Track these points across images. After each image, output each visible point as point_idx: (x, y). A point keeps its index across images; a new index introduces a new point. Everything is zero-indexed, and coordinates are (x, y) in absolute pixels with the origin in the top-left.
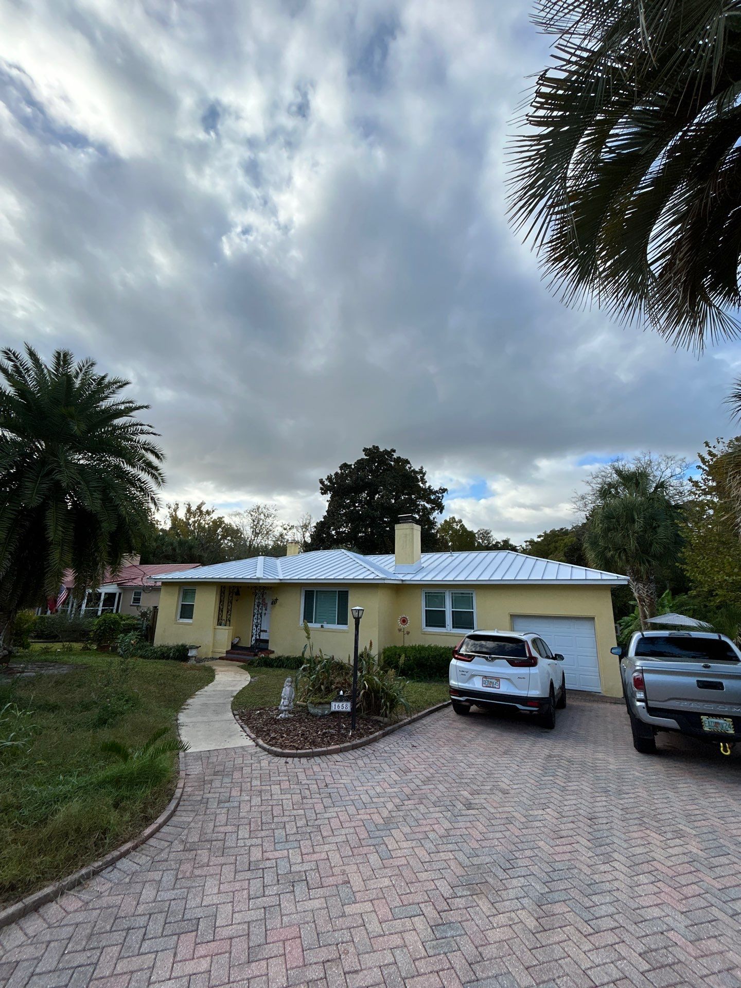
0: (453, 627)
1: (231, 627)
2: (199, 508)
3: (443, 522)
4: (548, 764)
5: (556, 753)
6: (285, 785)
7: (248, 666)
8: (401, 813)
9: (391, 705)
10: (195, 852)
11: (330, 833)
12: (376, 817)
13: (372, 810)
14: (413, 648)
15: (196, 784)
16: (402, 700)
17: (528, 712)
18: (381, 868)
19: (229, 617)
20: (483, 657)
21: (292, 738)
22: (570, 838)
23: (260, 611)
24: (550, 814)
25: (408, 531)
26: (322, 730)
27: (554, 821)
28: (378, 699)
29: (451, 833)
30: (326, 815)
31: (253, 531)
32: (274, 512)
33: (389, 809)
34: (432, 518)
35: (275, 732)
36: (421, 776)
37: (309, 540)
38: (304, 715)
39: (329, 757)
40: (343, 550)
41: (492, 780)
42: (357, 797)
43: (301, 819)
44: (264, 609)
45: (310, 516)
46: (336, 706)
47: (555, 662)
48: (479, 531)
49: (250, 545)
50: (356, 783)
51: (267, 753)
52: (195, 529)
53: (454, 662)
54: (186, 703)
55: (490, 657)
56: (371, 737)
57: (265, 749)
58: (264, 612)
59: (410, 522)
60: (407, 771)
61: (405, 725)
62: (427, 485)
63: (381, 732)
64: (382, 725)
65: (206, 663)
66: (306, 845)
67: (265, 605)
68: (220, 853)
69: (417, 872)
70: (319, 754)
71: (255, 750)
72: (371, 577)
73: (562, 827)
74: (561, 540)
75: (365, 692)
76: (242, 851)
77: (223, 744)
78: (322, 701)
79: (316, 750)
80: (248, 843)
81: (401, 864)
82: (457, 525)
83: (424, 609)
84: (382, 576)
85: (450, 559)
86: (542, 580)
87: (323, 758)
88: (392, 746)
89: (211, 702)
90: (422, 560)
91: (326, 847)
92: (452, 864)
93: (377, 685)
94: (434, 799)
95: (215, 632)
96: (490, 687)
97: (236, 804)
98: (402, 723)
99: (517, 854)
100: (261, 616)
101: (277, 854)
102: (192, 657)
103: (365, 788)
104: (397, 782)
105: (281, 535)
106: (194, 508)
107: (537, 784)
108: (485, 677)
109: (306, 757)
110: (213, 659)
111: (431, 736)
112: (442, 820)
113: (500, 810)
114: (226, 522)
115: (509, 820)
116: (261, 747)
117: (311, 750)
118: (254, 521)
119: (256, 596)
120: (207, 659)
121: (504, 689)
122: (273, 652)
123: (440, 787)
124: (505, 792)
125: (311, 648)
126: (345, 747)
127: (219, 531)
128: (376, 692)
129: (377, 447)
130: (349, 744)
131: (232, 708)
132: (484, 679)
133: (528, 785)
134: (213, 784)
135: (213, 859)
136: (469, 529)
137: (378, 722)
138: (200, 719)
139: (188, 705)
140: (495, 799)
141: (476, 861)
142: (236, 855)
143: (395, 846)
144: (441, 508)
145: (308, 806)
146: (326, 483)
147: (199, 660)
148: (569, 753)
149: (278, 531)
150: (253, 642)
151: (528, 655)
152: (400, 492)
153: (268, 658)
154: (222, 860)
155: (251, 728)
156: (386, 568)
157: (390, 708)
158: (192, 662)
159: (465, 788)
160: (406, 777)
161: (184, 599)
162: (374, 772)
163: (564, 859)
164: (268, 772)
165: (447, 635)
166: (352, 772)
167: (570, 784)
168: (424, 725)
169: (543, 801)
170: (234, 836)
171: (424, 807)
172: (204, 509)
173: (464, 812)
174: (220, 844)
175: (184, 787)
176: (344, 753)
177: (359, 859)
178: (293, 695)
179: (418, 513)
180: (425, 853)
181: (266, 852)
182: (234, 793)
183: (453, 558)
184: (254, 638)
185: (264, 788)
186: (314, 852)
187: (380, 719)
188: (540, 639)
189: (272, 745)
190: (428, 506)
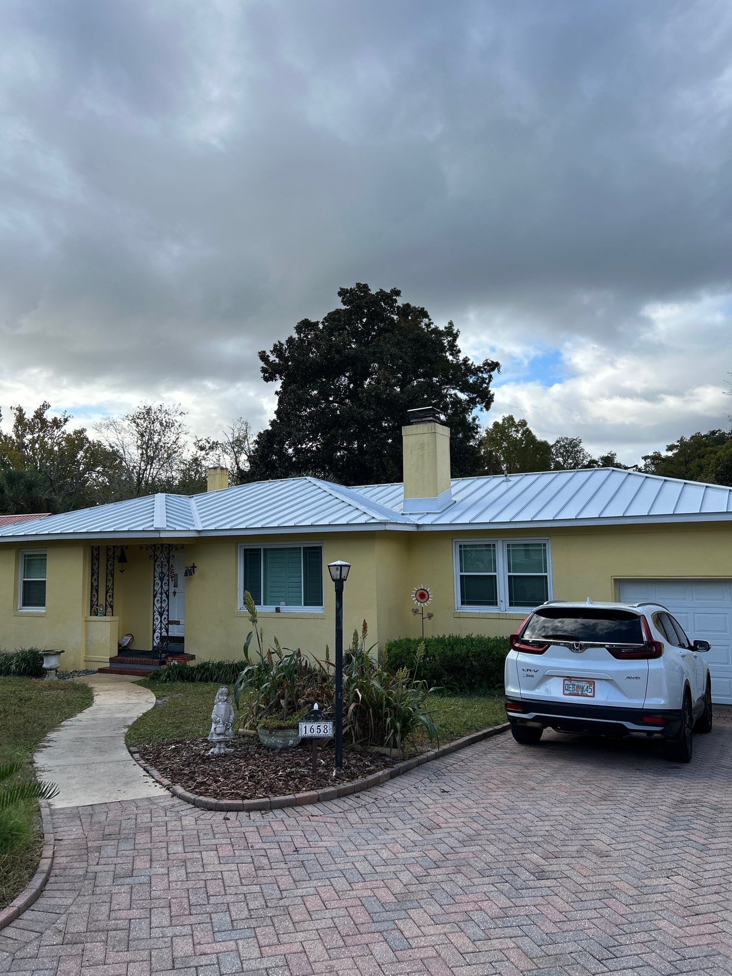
0: (511, 604)
1: (116, 618)
2: (39, 415)
3: (491, 427)
4: (678, 814)
5: (691, 798)
6: (226, 851)
7: (151, 681)
8: (424, 887)
9: (403, 727)
10: (82, 946)
11: (307, 917)
12: (383, 893)
13: (375, 884)
14: (440, 641)
15: (75, 853)
16: (422, 718)
17: (645, 734)
18: (393, 963)
19: (109, 600)
20: (565, 645)
21: (233, 782)
22: (712, 914)
23: (165, 588)
24: (680, 884)
25: (426, 438)
26: (284, 769)
27: (686, 892)
28: (380, 718)
29: (510, 913)
30: (300, 892)
31: (142, 454)
32: (178, 418)
33: (405, 881)
34: (470, 419)
35: (204, 773)
36: (457, 834)
37: (246, 466)
38: (252, 749)
39: (299, 809)
40: (308, 478)
41: (582, 838)
42: (349, 866)
43: (256, 898)
44: (172, 584)
45: (246, 424)
46: (308, 729)
47: (695, 653)
48: (558, 442)
49: (139, 481)
50: (347, 846)
51: (192, 806)
52: (35, 454)
53: (512, 655)
54: (46, 738)
55: (577, 645)
56: (370, 777)
57: (188, 800)
58: (172, 589)
59: (430, 421)
60: (434, 826)
61: (428, 760)
62: (461, 357)
63: (387, 771)
64: (388, 759)
65: (76, 678)
66: (266, 934)
67: (175, 577)
68: (123, 947)
69: (452, 967)
70: (281, 806)
71: (171, 803)
72: (363, 519)
73: (700, 900)
74: (711, 452)
75: (356, 707)
76: (160, 943)
77: (115, 795)
78: (283, 724)
79: (276, 799)
80: (169, 932)
81: (426, 955)
82: (517, 431)
83: (457, 573)
84: (380, 518)
85: (504, 487)
86: (674, 515)
87: (290, 811)
88: (406, 791)
89: (90, 735)
90: (453, 491)
91: (301, 936)
92: (513, 955)
93: (377, 693)
94: (480, 865)
95: (86, 626)
96: (578, 695)
97: (145, 879)
98: (422, 757)
99: (622, 940)
100: (168, 597)
101: (218, 947)
102: (51, 669)
103: (362, 853)
104: (417, 843)
105: (195, 460)
106: (29, 415)
107: (658, 841)
108: (569, 678)
109: (260, 810)
110: (87, 672)
111: (473, 776)
112: (494, 895)
113: (593, 879)
114: (90, 439)
115: (609, 893)
116: (180, 797)
117: (267, 800)
118: (142, 436)
119: (155, 561)
120: (77, 673)
121: (603, 697)
122: (193, 657)
123: (492, 849)
124: (601, 855)
125: (260, 639)
126: (324, 794)
127: (79, 456)
128: (378, 707)
129: (366, 286)
130: (332, 789)
131: (126, 743)
132: (567, 682)
133: (643, 844)
134: (102, 852)
135: (112, 954)
136: (540, 437)
137: (381, 755)
138: (72, 760)
139: (49, 741)
140: (585, 864)
141: (551, 950)
142: (150, 949)
143: (417, 931)
144: (487, 400)
145: (267, 880)
146: (272, 358)
147: (63, 675)
148: (714, 797)
149: (189, 452)
150: (157, 641)
151: (645, 639)
152: (409, 373)
153: (184, 666)
154: (128, 956)
155: (163, 771)
156: (388, 506)
157: (402, 732)
158: (51, 677)
159: (534, 850)
160: (432, 837)
161: (27, 572)
162: (376, 831)
163: (701, 943)
164: (195, 832)
165: (499, 617)
166: (340, 830)
167: (715, 841)
168: (462, 761)
169: (667, 865)
170: (145, 924)
171: (463, 877)
172: (49, 416)
173: (531, 884)
174: (122, 935)
175: (53, 858)
176: (326, 803)
177: (356, 951)
178: (232, 717)
179: (444, 410)
180: (467, 941)
181: (199, 944)
182: (139, 864)
183: (510, 484)
184: (157, 634)
185: (189, 855)
186: (280, 943)
187: (386, 750)
188: (667, 614)
189: (201, 794)
190: (463, 396)
